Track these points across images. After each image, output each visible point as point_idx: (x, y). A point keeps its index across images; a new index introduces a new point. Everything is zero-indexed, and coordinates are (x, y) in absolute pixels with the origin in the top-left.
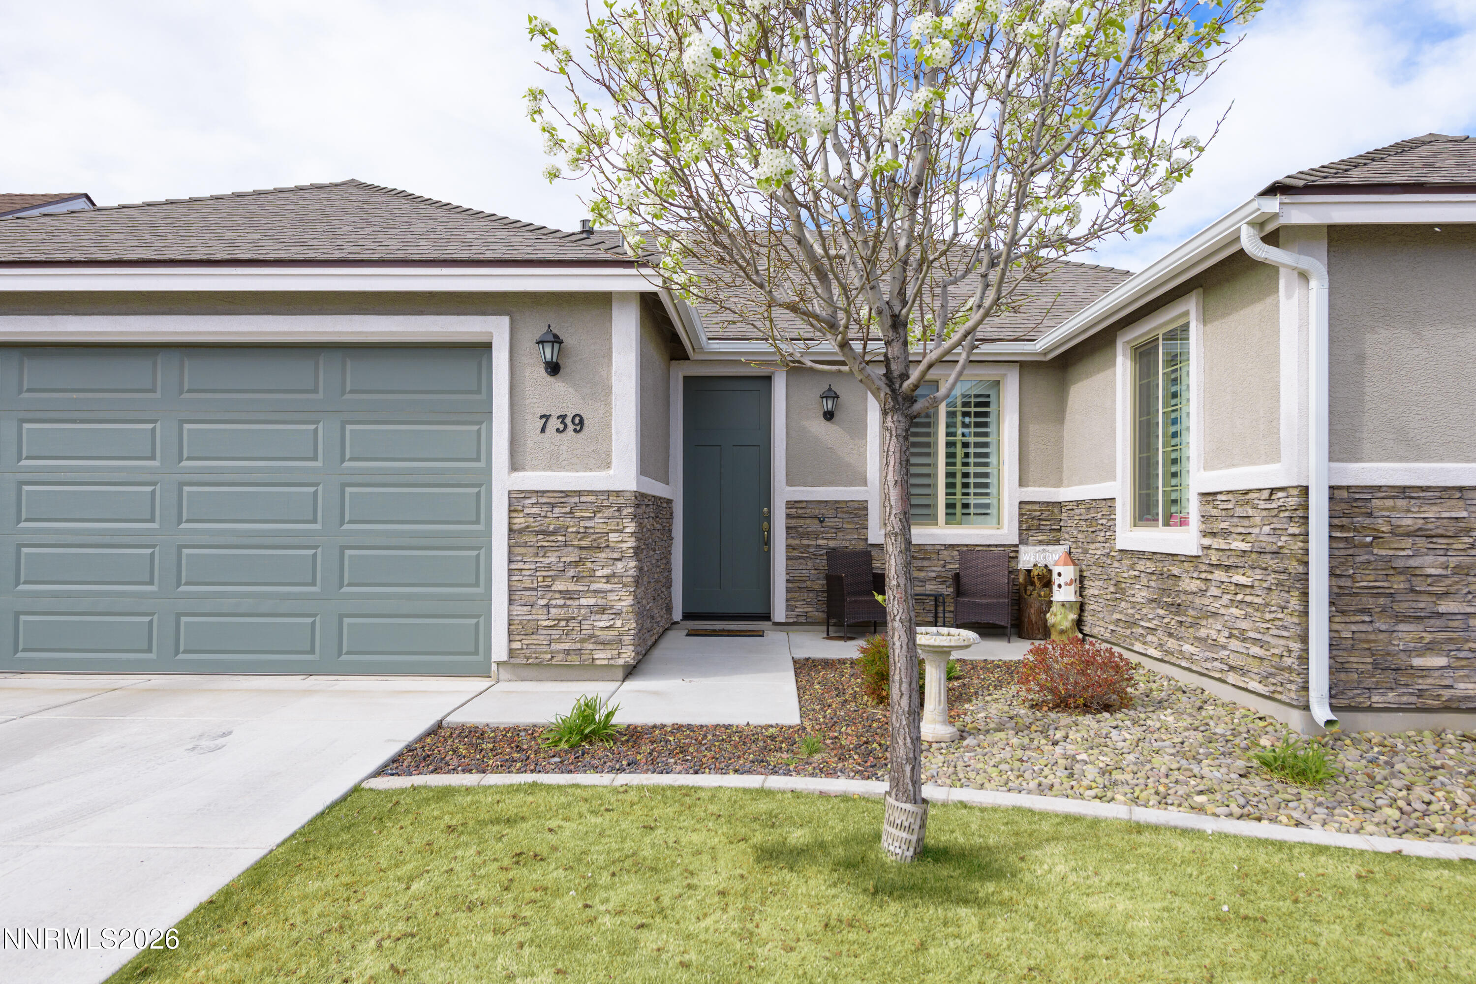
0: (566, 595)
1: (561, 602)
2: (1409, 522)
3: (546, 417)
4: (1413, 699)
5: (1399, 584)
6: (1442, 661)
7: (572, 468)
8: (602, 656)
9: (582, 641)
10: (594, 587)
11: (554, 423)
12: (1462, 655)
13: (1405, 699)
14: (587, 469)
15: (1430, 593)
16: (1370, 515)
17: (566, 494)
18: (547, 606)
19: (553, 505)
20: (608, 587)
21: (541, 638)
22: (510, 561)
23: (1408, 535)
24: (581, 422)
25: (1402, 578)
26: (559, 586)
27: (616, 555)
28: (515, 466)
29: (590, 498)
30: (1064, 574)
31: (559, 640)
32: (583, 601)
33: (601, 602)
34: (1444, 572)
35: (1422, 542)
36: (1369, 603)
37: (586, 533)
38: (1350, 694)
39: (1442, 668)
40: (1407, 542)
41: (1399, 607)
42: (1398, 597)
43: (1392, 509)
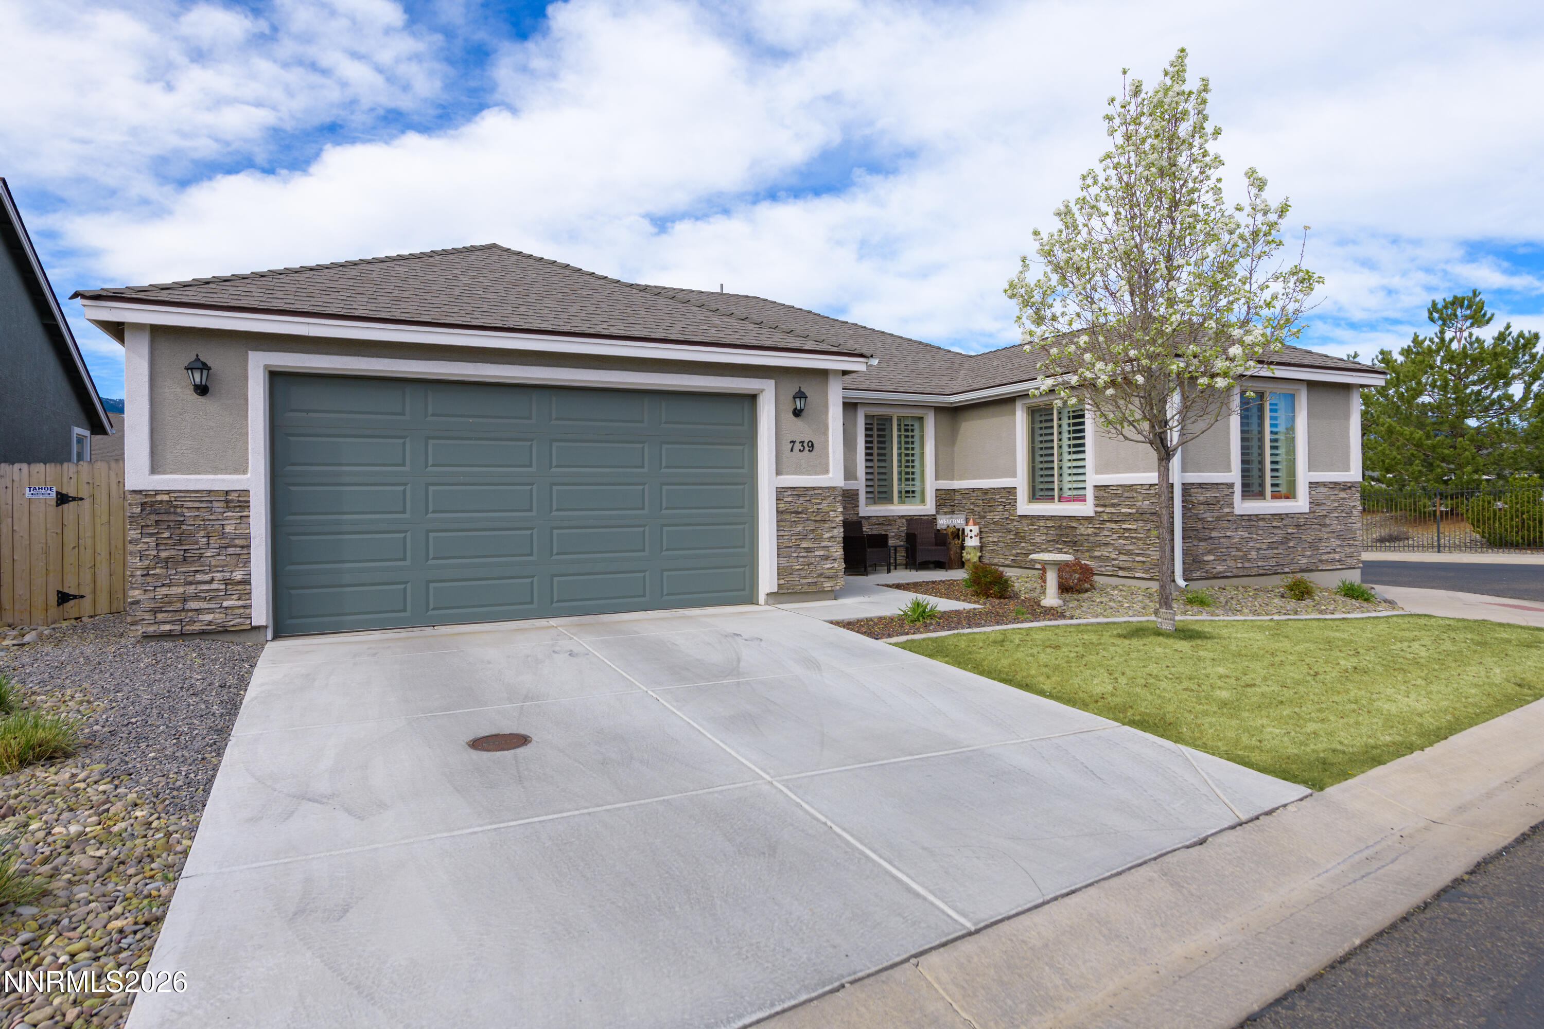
0: (808, 550)
1: (805, 554)
2: (1202, 498)
3: (793, 442)
4: (1204, 574)
5: (1200, 525)
6: (1212, 557)
7: (808, 473)
8: (828, 585)
9: (817, 577)
10: (822, 544)
11: (798, 446)
12: (1217, 555)
13: (1202, 574)
14: (816, 474)
15: (1208, 529)
17: (807, 489)
18: (798, 557)
19: (799, 496)
20: (830, 544)
21: (795, 577)
22: (777, 531)
23: (1202, 504)
24: (812, 445)
25: (1201, 523)
26: (804, 545)
27: (834, 525)
28: (778, 472)
29: (820, 492)
30: (972, 530)
31: (805, 578)
32: (817, 553)
33: (826, 553)
34: (1212, 520)
35: (1206, 507)
36: (1194, 534)
37: (818, 512)
38: (1190, 573)
39: (1212, 560)
40: (1202, 507)
41: (1200, 535)
42: (1200, 531)
43: (1197, 493)
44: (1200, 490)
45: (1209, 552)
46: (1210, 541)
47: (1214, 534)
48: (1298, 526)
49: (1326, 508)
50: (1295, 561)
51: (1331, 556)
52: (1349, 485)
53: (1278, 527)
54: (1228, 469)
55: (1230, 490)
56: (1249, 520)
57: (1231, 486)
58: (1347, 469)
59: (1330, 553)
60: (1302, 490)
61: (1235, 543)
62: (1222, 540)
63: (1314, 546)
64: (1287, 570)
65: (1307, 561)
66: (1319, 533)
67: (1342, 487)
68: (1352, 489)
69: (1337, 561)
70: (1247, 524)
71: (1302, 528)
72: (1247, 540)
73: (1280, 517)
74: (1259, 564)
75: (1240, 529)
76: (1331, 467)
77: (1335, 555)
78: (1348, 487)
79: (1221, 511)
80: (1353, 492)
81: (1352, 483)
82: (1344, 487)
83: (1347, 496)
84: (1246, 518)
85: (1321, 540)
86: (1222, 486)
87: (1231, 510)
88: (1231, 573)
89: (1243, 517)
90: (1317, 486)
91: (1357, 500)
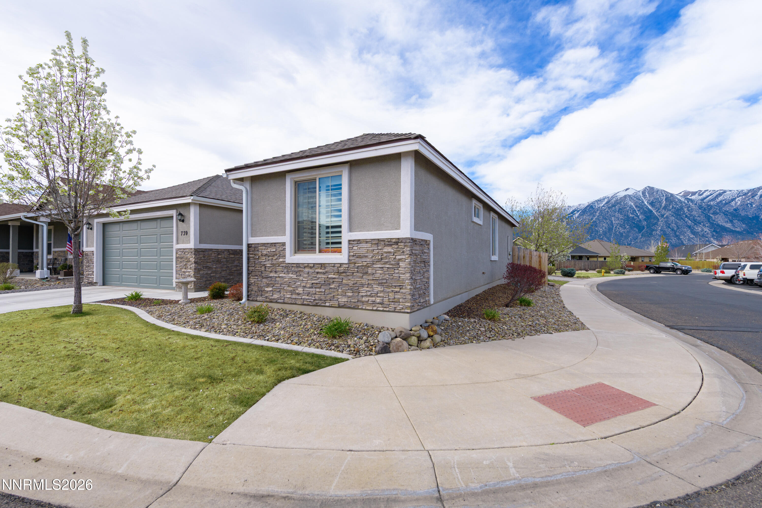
0: (184, 272)
2: (265, 252)
3: (182, 232)
4: (265, 299)
5: (263, 269)
6: (271, 289)
7: (185, 243)
8: (189, 286)
10: (188, 270)
11: (183, 233)
12: (274, 287)
13: (263, 299)
14: (187, 244)
15: (268, 271)
16: (258, 251)
17: (184, 249)
18: (181, 274)
19: (182, 252)
20: (190, 270)
22: (176, 265)
23: (265, 256)
24: (187, 233)
25: (263, 267)
26: (183, 270)
27: (191, 263)
28: (178, 243)
29: (187, 250)
32: (187, 273)
33: (189, 274)
34: (272, 266)
35: (267, 258)
36: (257, 273)
37: (187, 258)
38: (253, 297)
39: (270, 291)
40: (264, 258)
41: (263, 275)
42: (263, 272)
43: (262, 249)
44: (264, 247)
45: (268, 285)
46: (270, 279)
47: (272, 275)
48: (339, 273)
49: (368, 260)
50: (336, 299)
51: (374, 299)
52: (394, 240)
53: (321, 273)
54: (284, 233)
55: (284, 247)
56: (297, 267)
57: (284, 244)
58: (398, 227)
59: (370, 296)
60: (345, 246)
61: (287, 281)
62: (277, 279)
63: (355, 289)
64: (327, 304)
65: (347, 300)
66: (360, 279)
67: (387, 243)
68: (399, 244)
69: (378, 304)
70: (296, 269)
71: (342, 274)
72: (295, 280)
73: (322, 265)
74: (303, 297)
75: (291, 273)
76: (379, 227)
77: (377, 298)
78: (394, 243)
79: (277, 260)
80: (400, 247)
81: (399, 239)
82: (389, 242)
83: (392, 251)
84: (295, 265)
85: (363, 285)
86: (278, 245)
87: (284, 260)
88: (282, 301)
89: (293, 265)
90: (359, 243)
91: (405, 254)
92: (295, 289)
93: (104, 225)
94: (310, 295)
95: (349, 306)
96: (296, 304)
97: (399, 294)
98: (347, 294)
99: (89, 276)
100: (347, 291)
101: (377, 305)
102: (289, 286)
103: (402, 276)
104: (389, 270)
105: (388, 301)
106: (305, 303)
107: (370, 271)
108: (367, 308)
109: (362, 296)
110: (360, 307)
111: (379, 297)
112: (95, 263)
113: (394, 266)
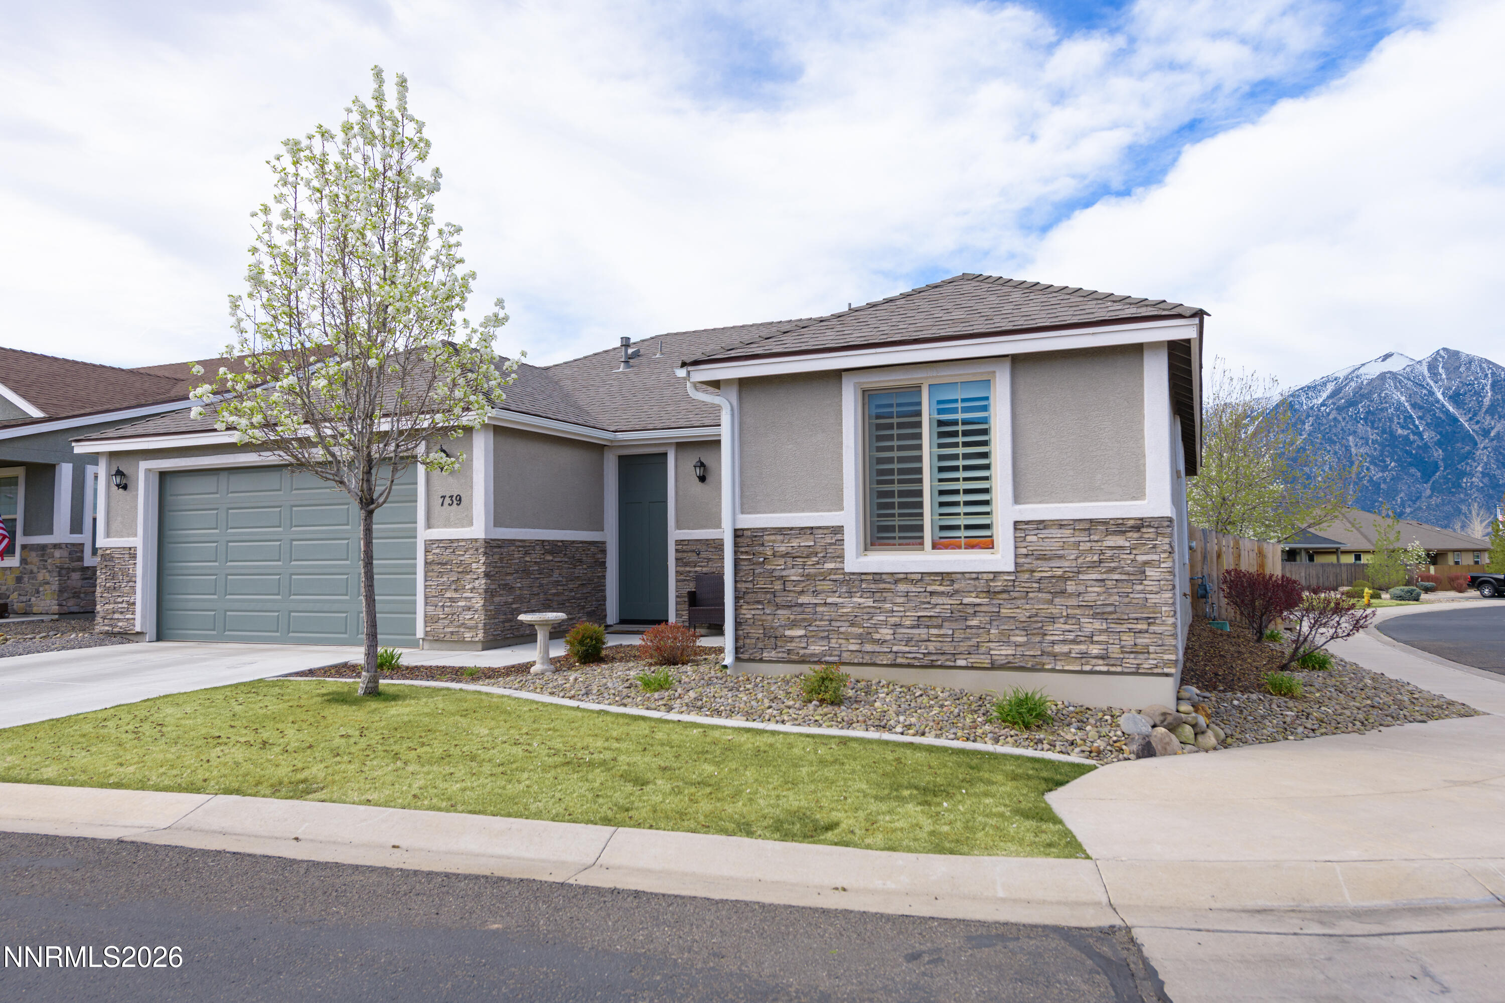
0: (452, 599)
1: (449, 604)
2: (784, 549)
3: (444, 497)
4: (785, 655)
5: (778, 586)
6: (801, 632)
7: (455, 526)
8: (468, 636)
9: (459, 627)
10: (465, 595)
11: (447, 500)
12: (811, 629)
13: (780, 655)
14: (463, 526)
15: (794, 592)
16: (763, 545)
17: (452, 541)
18: (443, 606)
19: (446, 548)
20: (471, 595)
21: (440, 625)
22: (426, 581)
23: (783, 556)
24: (460, 500)
25: (779, 582)
26: (448, 595)
27: (475, 577)
28: (429, 526)
29: (463, 544)
31: (448, 626)
32: (460, 604)
33: (468, 604)
34: (803, 579)
35: (789, 560)
36: (761, 597)
37: (461, 564)
38: (751, 651)
39: (800, 637)
40: (782, 561)
41: (778, 600)
42: (777, 594)
43: (774, 541)
44: (781, 537)
45: (794, 624)
46: (799, 609)
47: (803, 599)
48: (990, 593)
49: (1066, 564)
50: (982, 650)
51: (1083, 647)
52: (1131, 523)
53: (941, 593)
54: (838, 505)
55: (839, 537)
56: (875, 581)
57: (838, 530)
58: (1138, 493)
59: (1074, 642)
60: (1003, 534)
61: (847, 614)
62: (820, 609)
63: (1034, 627)
64: (961, 663)
65: (1013, 652)
66: (1046, 606)
67: (1114, 528)
68: (1144, 530)
69: (1096, 658)
70: (873, 586)
71: (1000, 596)
72: (872, 610)
73: (946, 577)
74: (895, 649)
75: (858, 595)
76: (1090, 494)
77: (1091, 647)
78: (1132, 527)
79: (818, 566)
80: (1146, 536)
81: (1141, 519)
82: (1119, 527)
83: (1127, 544)
84: (870, 577)
85: (1053, 619)
86: (821, 531)
87: (838, 565)
88: (836, 659)
89: (863, 577)
90: (1041, 526)
91: (1159, 550)
92: (870, 630)
93: (163, 475)
94: (913, 643)
95: (1021, 664)
96: (874, 664)
97: (1146, 635)
98: (1013, 639)
99: (116, 616)
100: (1012, 633)
101: (1094, 661)
102: (852, 625)
103: (1153, 599)
104: (1120, 584)
105: (1119, 651)
106: (899, 660)
107: (1071, 587)
108: (1066, 668)
109: (1053, 643)
110: (1047, 667)
111: (1097, 642)
112: (139, 579)
113: (1132, 577)
